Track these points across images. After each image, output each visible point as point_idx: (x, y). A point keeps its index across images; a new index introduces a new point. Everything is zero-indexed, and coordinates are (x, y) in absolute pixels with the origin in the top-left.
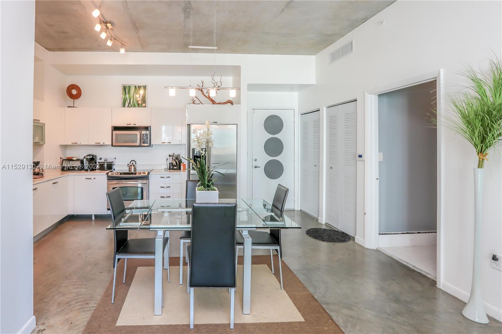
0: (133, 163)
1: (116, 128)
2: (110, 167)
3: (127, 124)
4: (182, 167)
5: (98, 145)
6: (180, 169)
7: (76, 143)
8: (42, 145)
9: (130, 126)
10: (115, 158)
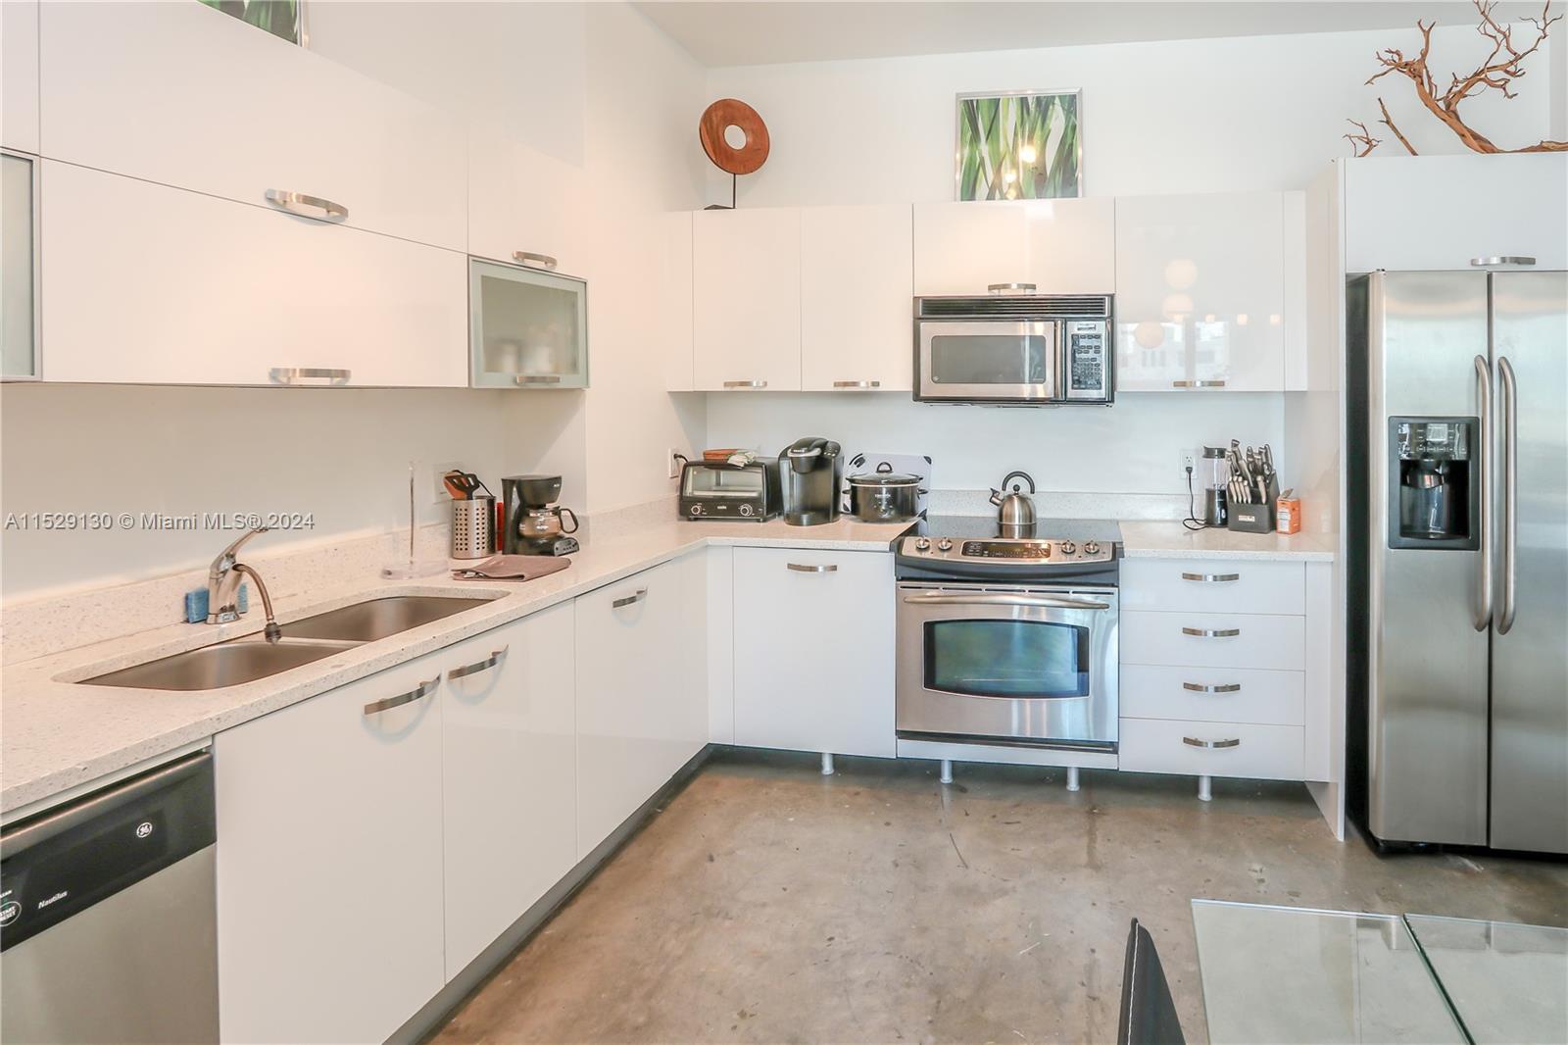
0: (1017, 488)
1: (936, 308)
2: (904, 502)
3: (991, 288)
4: (1284, 517)
5: (848, 394)
6: (1273, 525)
7: (743, 384)
8: (574, 393)
9: (1004, 293)
10: (928, 460)
